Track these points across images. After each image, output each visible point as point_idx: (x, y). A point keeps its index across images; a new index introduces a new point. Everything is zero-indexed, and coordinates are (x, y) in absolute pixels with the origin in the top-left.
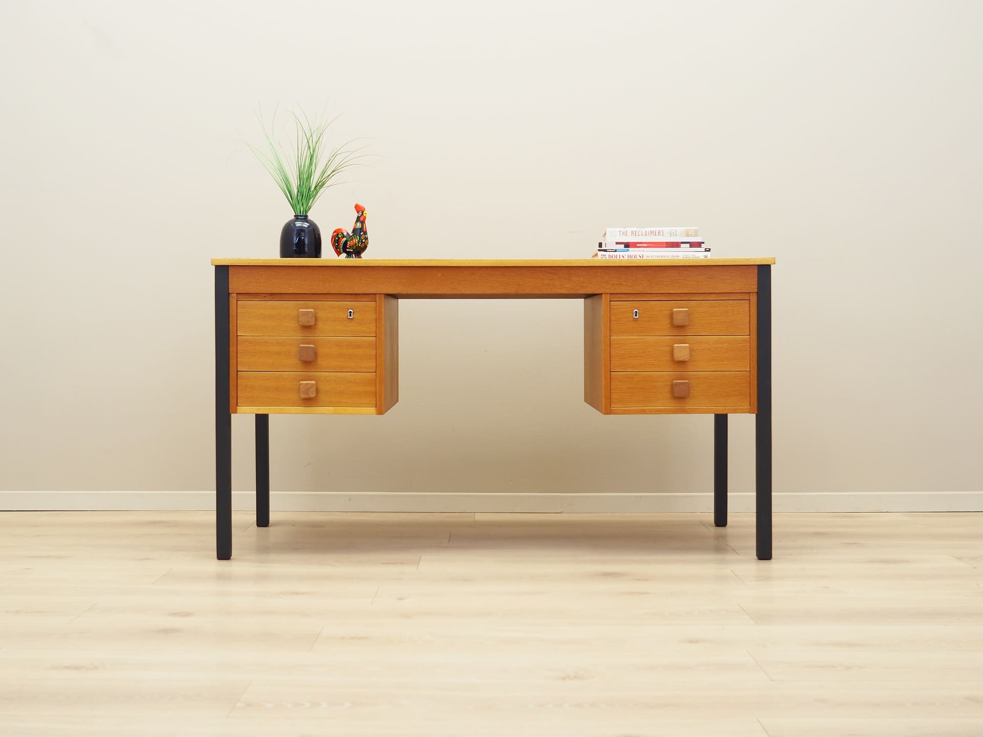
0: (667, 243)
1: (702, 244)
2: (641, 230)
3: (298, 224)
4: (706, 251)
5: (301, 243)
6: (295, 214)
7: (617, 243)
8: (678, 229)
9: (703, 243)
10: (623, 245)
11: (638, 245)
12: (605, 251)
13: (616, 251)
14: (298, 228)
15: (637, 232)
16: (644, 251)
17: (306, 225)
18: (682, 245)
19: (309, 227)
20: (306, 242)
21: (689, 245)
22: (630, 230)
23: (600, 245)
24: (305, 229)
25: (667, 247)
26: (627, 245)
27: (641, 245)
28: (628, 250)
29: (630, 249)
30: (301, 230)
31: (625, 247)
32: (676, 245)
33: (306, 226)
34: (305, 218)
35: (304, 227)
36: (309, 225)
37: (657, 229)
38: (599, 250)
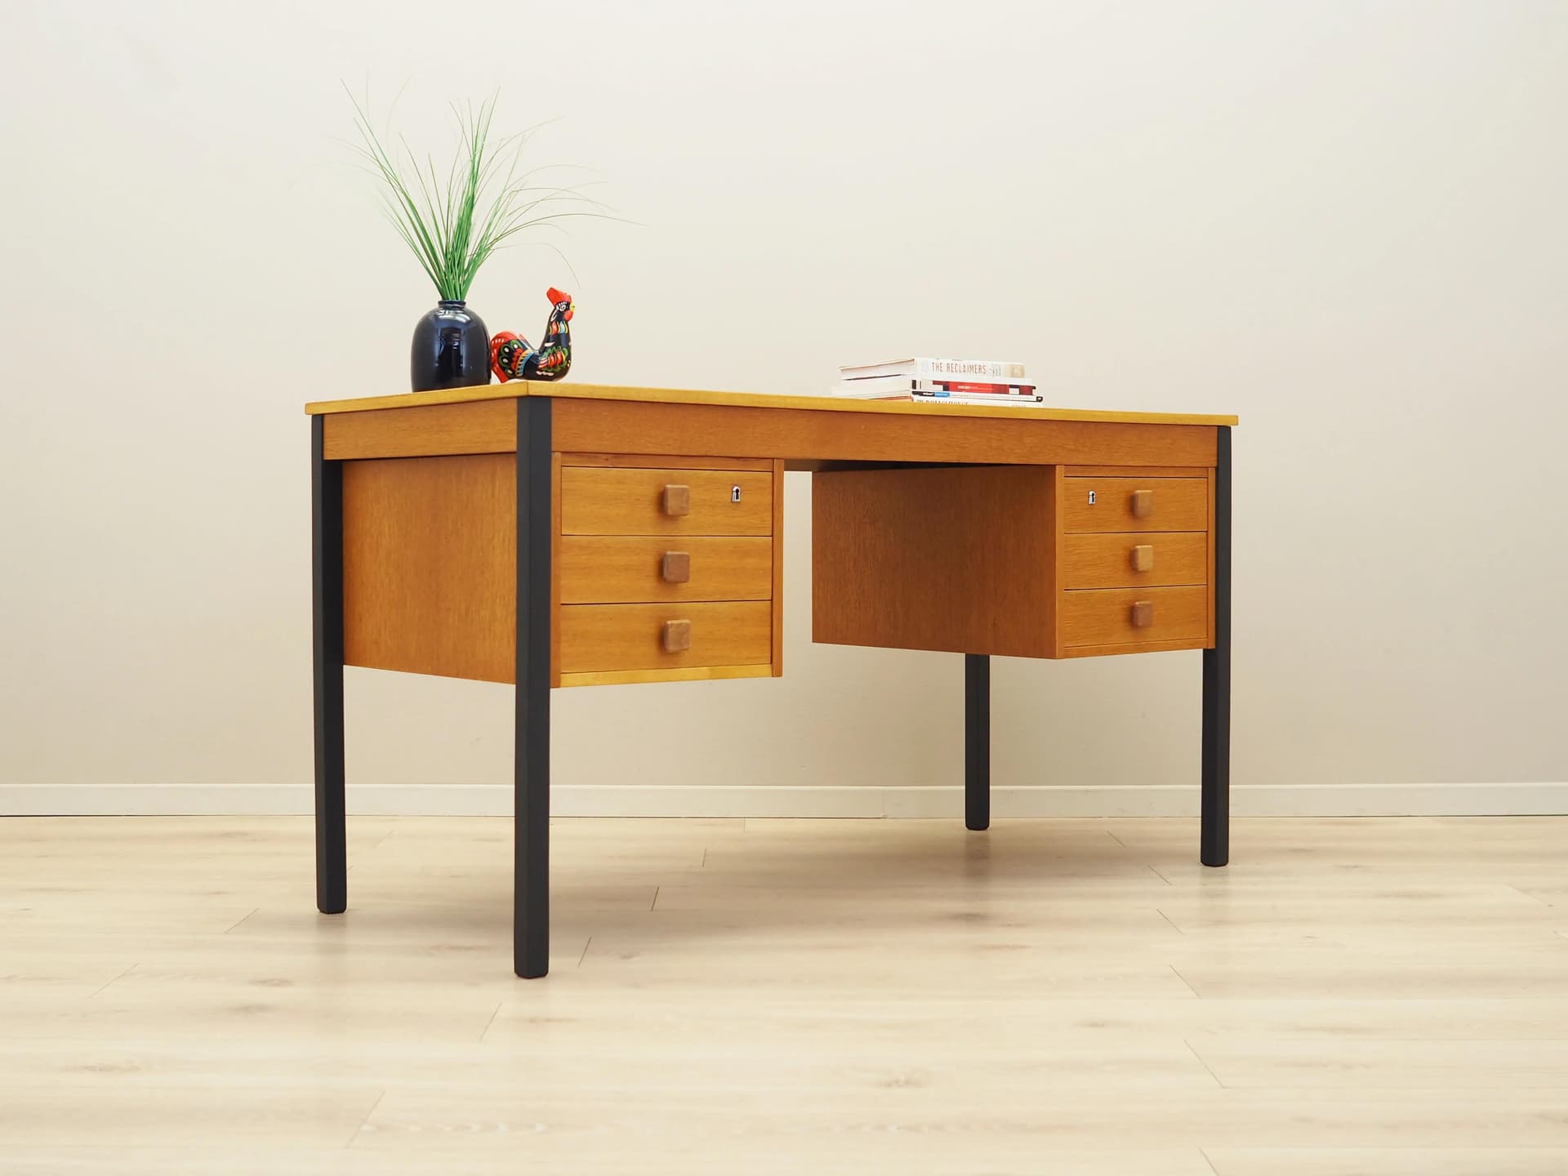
0: (994, 386)
1: (1034, 390)
2: (958, 363)
3: (448, 315)
4: (1038, 401)
5: (450, 357)
6: (440, 299)
7: (935, 383)
8: (1002, 364)
9: (1034, 388)
10: (941, 387)
11: (959, 387)
12: (921, 394)
13: (933, 395)
14: (445, 326)
15: (954, 366)
16: (961, 397)
17: (462, 318)
18: (1011, 390)
19: (468, 323)
20: (463, 352)
21: (1018, 390)
22: (945, 362)
23: (914, 383)
24: (459, 327)
25: (993, 392)
26: (947, 386)
27: (962, 387)
28: (949, 395)
29: (951, 393)
30: (452, 329)
31: (944, 390)
32: (1002, 389)
33: (464, 321)
34: (459, 305)
35: (460, 323)
36: (468, 318)
37: (978, 363)
38: (914, 393)
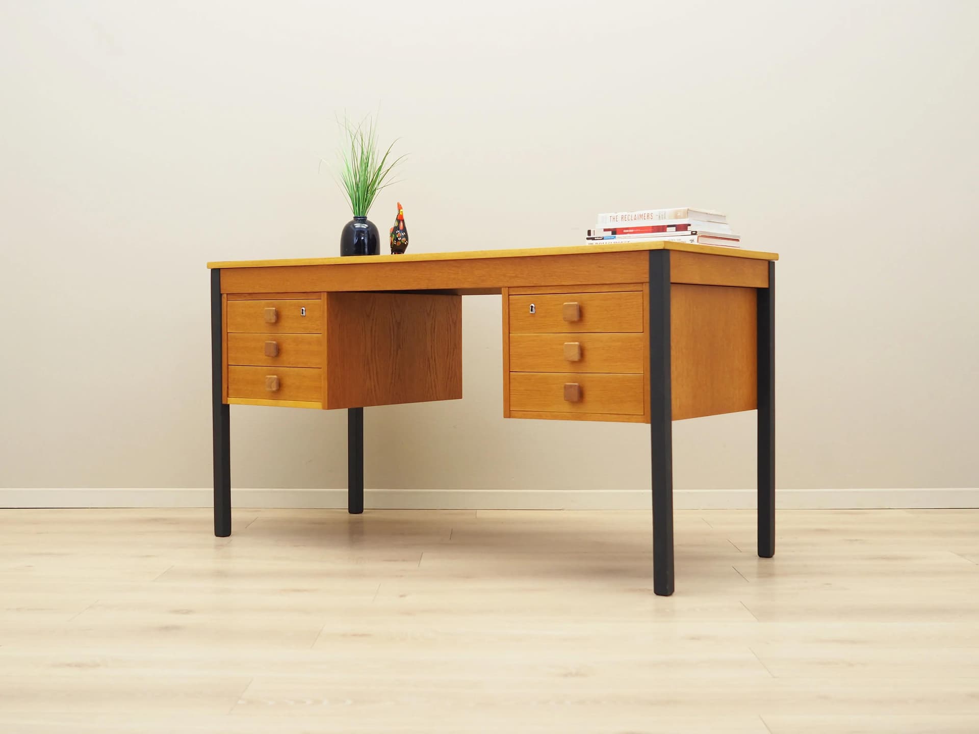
0: (653, 227)
1: (689, 227)
2: (630, 214)
3: (358, 225)
4: (692, 234)
5: (360, 244)
6: (354, 216)
7: (605, 230)
8: (667, 210)
9: (690, 225)
10: (611, 232)
11: (625, 231)
12: (593, 239)
13: (603, 239)
14: (358, 230)
15: (627, 217)
16: (630, 238)
17: (365, 226)
18: (668, 228)
19: (367, 228)
20: (366, 241)
21: (675, 228)
22: (620, 214)
23: (589, 233)
24: (363, 230)
25: (653, 232)
26: (615, 232)
27: (627, 231)
28: (615, 237)
29: (617, 236)
30: (361, 231)
31: (613, 234)
32: (662, 229)
33: (365, 227)
34: (363, 220)
35: (363, 228)
36: (367, 226)
37: (646, 212)
38: (588, 239)
